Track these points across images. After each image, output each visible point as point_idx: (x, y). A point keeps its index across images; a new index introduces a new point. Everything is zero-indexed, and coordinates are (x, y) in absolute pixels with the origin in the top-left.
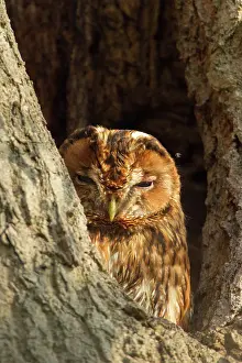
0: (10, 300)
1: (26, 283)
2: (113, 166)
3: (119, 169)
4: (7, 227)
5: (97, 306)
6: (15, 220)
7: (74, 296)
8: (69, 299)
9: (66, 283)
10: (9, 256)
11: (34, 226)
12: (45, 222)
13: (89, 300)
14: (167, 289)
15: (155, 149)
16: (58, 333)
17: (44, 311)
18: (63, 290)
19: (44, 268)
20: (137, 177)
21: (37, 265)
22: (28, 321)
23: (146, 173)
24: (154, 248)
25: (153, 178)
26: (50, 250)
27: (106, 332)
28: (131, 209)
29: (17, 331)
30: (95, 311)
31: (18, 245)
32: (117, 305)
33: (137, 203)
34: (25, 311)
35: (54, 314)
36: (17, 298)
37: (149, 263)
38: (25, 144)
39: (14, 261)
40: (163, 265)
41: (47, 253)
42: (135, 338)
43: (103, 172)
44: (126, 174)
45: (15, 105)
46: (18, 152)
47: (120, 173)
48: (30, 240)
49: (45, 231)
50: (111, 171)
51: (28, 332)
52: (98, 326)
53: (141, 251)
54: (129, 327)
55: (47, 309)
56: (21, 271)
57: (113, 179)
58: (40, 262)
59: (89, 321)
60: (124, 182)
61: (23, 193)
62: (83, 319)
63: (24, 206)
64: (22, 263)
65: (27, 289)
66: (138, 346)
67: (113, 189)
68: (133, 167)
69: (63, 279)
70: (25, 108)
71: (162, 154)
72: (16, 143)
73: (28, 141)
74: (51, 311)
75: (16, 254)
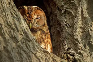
0: (17, 51)
1: (20, 47)
2: (29, 14)
3: (31, 15)
4: (14, 33)
5: (37, 51)
6: (15, 31)
7: (32, 49)
8: (31, 50)
9: (29, 46)
10: (15, 40)
11: (20, 32)
12: (22, 31)
13: (35, 50)
14: (47, 45)
15: (39, 9)
16: (30, 58)
17: (25, 53)
18: (29, 47)
19: (24, 42)
20: (35, 17)
21: (22, 42)
22: (22, 56)
23: (38, 16)
24: (43, 34)
25: (39, 17)
26: (24, 38)
27: (41, 57)
28: (35, 25)
29: (20, 59)
30: (37, 52)
31: (17, 37)
32: (42, 50)
33: (36, 23)
34: (21, 53)
35: (28, 54)
36: (18, 51)
37: (42, 39)
38: (14, 12)
39: (16, 41)
40: (46, 39)
41: (24, 39)
42: (48, 58)
43: (27, 16)
44: (33, 16)
45: (9, 3)
46: (13, 14)
47: (31, 16)
48: (19, 36)
49: (22, 33)
50: (29, 16)
51: (23, 59)
52: (39, 56)
53: (40, 36)
54: (45, 55)
55: (26, 53)
56: (18, 44)
57: (30, 18)
58: (22, 41)
59: (36, 55)
60: (33, 18)
61: (16, 24)
62: (35, 54)
63: (16, 27)
64: (19, 42)
65: (20, 48)
66: (49, 60)
67: (30, 20)
68: (34, 14)
69: (28, 45)
70: (12, 3)
71: (41, 11)
72: (12, 12)
73: (14, 11)
74: (27, 53)
75: (17, 40)
